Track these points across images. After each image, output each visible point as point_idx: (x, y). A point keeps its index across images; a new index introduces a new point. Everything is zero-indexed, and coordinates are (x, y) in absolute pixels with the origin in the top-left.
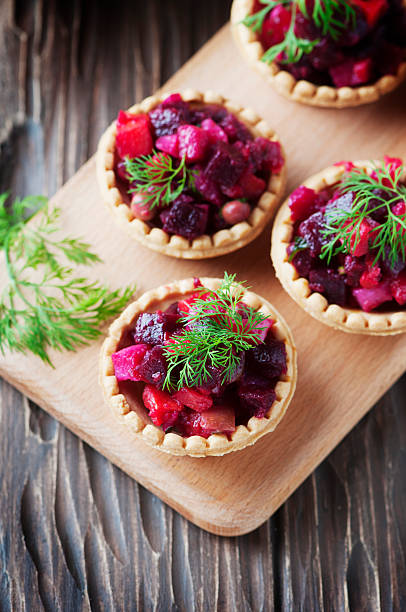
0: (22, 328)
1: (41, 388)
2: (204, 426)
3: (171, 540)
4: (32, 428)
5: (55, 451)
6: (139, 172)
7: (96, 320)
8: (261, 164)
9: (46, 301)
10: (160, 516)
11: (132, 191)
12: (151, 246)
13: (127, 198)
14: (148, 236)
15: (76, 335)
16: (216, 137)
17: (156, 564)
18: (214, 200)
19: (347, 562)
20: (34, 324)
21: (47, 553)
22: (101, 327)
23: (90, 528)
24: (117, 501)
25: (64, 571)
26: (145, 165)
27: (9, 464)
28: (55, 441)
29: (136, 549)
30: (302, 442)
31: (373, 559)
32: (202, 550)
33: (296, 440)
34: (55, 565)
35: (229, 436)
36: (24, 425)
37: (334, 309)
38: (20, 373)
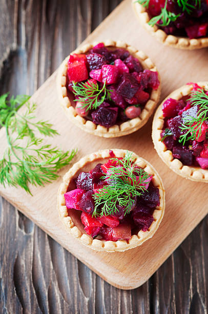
0: (15, 173)
1: (25, 207)
2: (114, 236)
3: (95, 291)
4: (20, 226)
5: (32, 239)
6: (80, 91)
7: (55, 169)
8: (148, 85)
9: (28, 157)
10: (89, 277)
11: (76, 100)
12: (86, 130)
13: (73, 104)
14: (84, 125)
15: (44, 178)
16: (122, 69)
17: (87, 304)
18: (121, 105)
19: (190, 303)
20: (22, 171)
21: (28, 297)
22: (58, 172)
23: (51, 283)
24: (66, 268)
25: (37, 308)
26: (84, 88)
27: (7, 247)
28: (32, 233)
29: (76, 296)
30: (167, 239)
31: (204, 302)
32: (111, 296)
33: (164, 238)
34: (32, 304)
35: (127, 241)
36: (16, 224)
37: (186, 168)
38: (14, 198)
